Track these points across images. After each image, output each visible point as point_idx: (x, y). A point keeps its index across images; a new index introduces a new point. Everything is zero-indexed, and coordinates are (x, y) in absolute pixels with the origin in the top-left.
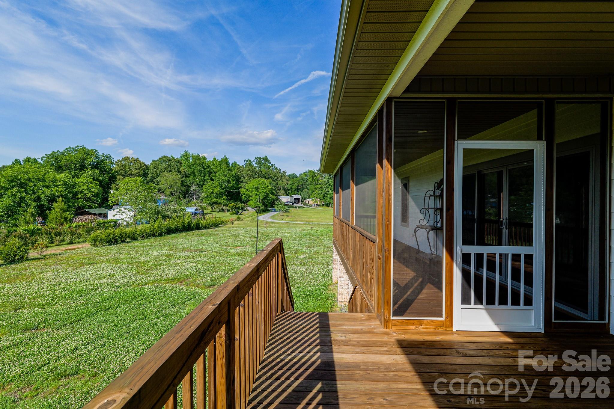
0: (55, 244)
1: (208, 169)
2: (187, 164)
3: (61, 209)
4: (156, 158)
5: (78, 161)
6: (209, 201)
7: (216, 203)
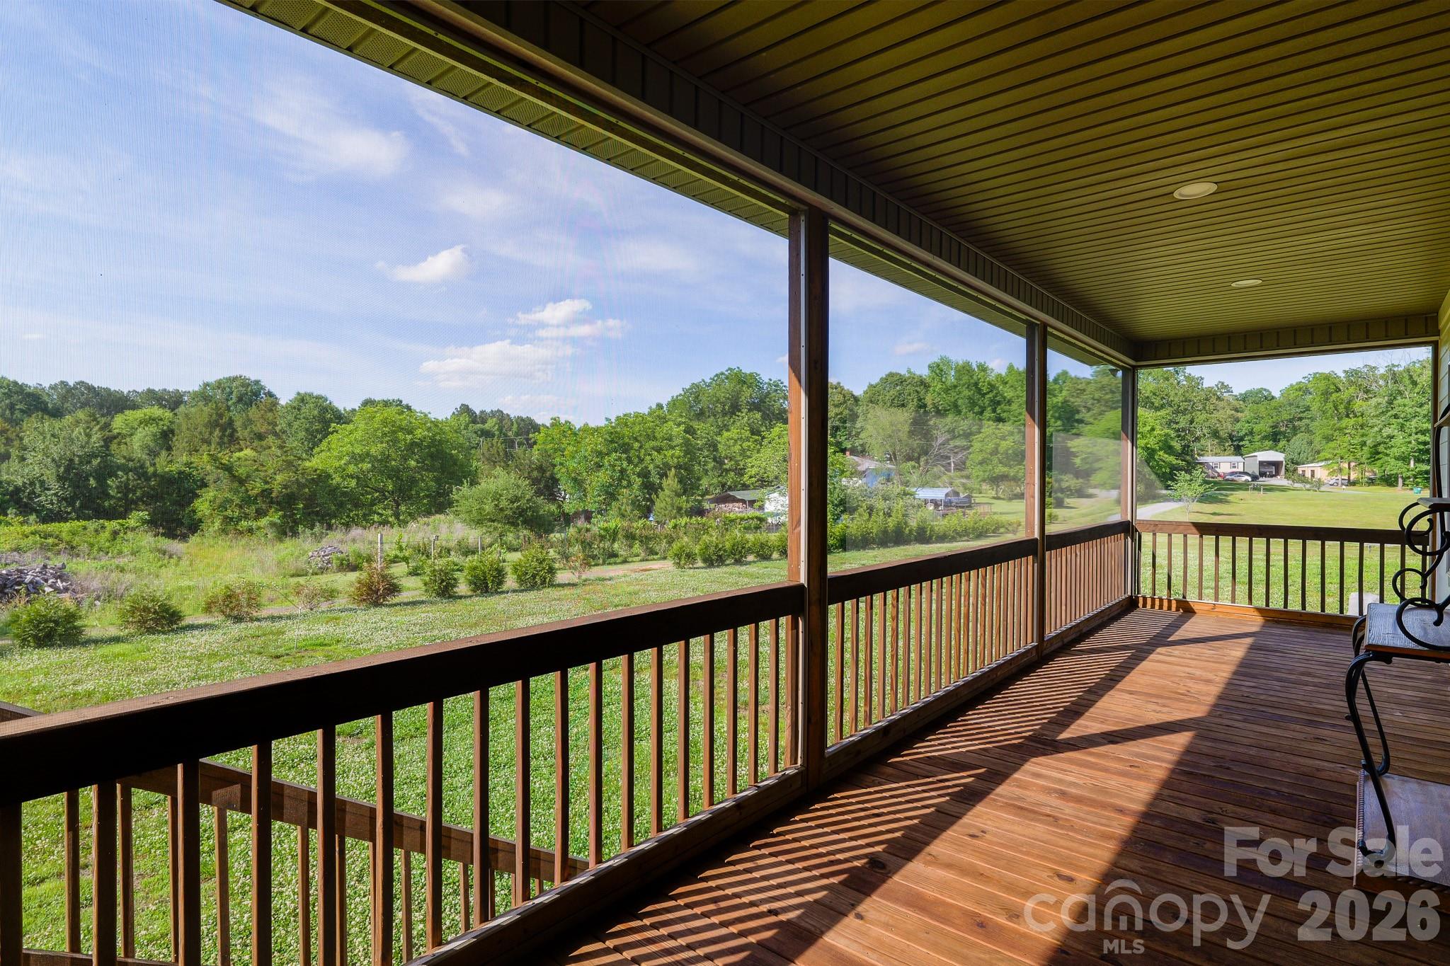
0: (640, 558)
1: (991, 395)
2: (939, 386)
3: (673, 491)
4: (875, 381)
5: (728, 398)
6: (987, 474)
7: (1004, 477)
